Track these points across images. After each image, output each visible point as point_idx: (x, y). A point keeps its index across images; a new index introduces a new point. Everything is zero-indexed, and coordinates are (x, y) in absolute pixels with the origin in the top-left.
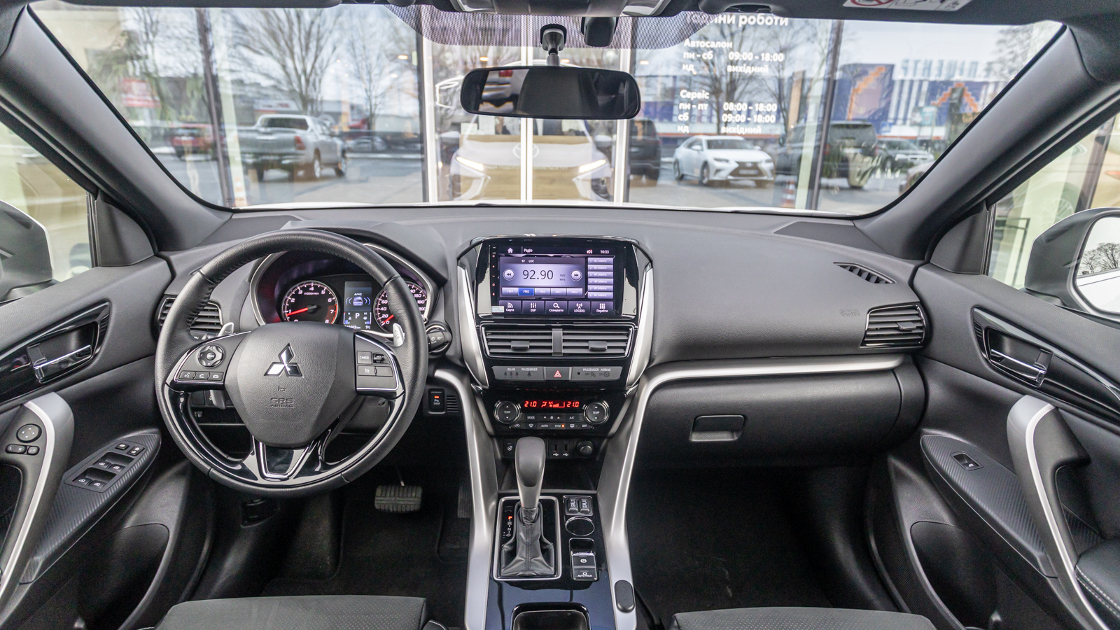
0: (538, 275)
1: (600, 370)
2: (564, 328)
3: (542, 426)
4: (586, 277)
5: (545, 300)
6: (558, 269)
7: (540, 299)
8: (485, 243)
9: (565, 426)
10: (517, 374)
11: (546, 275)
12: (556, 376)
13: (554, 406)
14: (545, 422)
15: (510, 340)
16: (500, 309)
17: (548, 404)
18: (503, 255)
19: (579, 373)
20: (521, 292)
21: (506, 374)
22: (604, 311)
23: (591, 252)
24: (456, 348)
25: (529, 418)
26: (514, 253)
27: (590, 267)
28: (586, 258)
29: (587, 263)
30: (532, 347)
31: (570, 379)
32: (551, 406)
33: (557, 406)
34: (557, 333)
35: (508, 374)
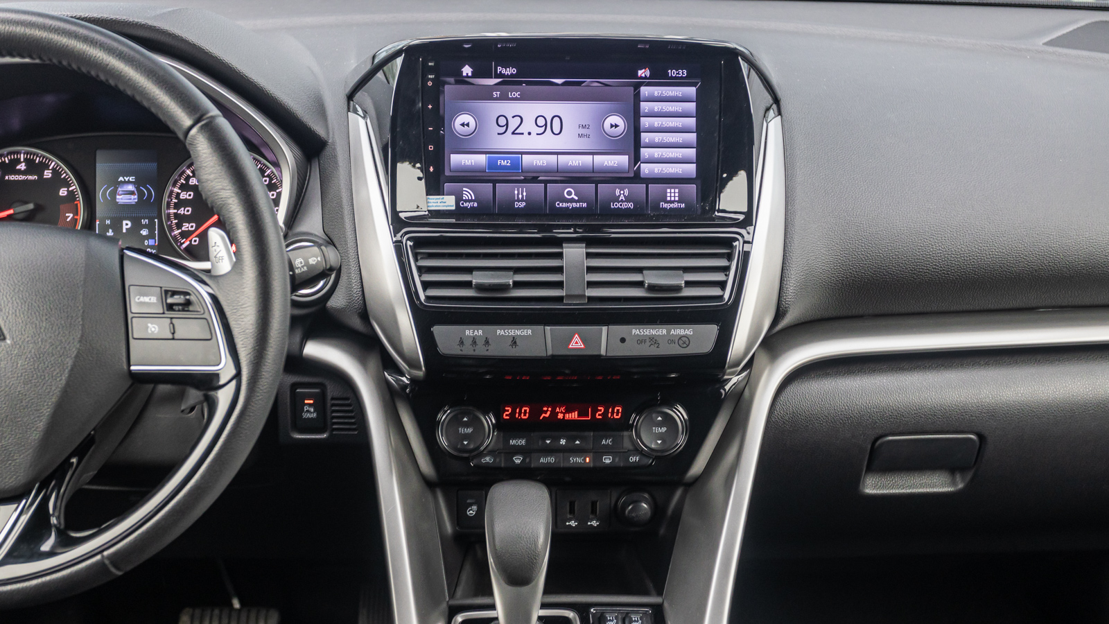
0: (528, 125)
1: (669, 332)
2: (590, 242)
3: (542, 460)
4: (636, 131)
5: (546, 182)
6: (572, 113)
7: (534, 180)
8: (413, 54)
9: (593, 460)
10: (487, 342)
11: (546, 126)
12: (572, 345)
13: (568, 416)
14: (548, 451)
15: (469, 270)
16: (447, 202)
17: (554, 414)
18: (452, 80)
19: (623, 340)
20: (492, 164)
21: (462, 343)
22: (675, 205)
23: (648, 73)
24: (349, 288)
25: (512, 442)
26: (475, 75)
27: (645, 107)
28: (637, 87)
29: (637, 98)
30: (518, 285)
31: (603, 352)
32: (560, 416)
33: (574, 416)
34: (574, 254)
35: (468, 343)
